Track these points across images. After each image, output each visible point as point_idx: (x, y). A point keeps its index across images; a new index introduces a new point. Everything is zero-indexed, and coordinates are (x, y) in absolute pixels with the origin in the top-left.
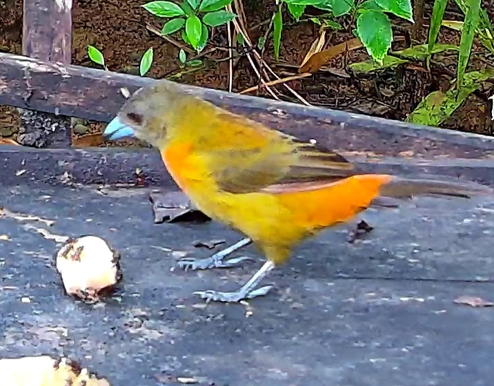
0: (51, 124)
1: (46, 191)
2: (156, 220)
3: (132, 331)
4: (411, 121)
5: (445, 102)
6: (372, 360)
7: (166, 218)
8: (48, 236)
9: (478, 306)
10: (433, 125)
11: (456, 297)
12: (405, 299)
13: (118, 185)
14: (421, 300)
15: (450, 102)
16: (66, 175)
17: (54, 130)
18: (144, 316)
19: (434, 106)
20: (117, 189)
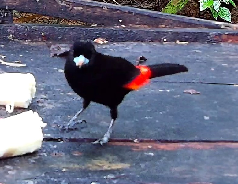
0: (5, 13)
1: (2, 43)
2: (51, 56)
3: (40, 105)
4: (164, 12)
5: (179, 3)
6: (147, 118)
7: (56, 55)
8: (3, 63)
9: (194, 94)
10: (174, 14)
11: (184, 89)
12: (161, 91)
13: (34, 40)
14: (168, 91)
15: (181, 3)
16: (11, 36)
17: (5, 15)
18: (45, 98)
19: (174, 5)
20: (33, 42)
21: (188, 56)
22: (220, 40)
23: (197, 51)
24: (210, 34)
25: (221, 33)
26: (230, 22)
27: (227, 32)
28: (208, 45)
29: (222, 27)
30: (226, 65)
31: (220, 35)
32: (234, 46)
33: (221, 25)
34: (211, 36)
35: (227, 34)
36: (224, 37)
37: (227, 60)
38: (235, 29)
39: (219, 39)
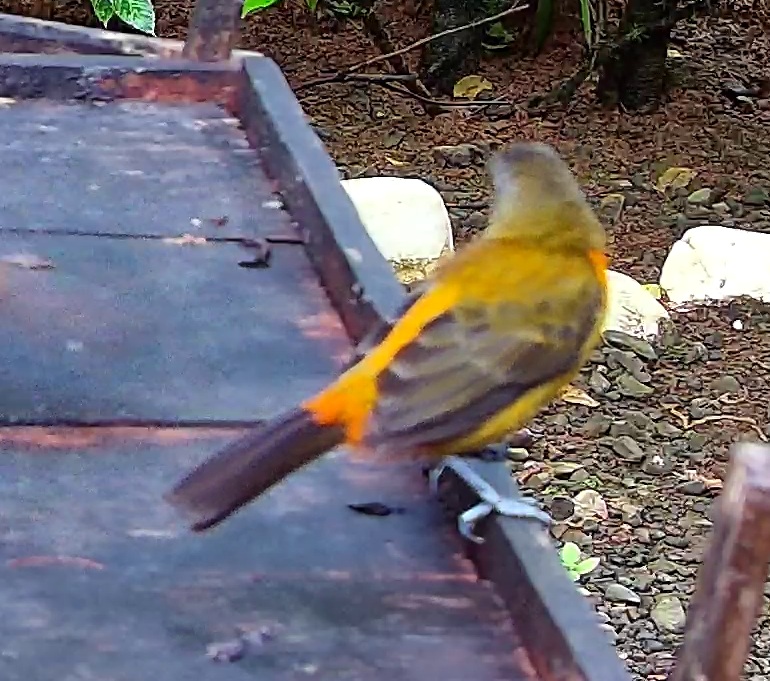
9: (32, 268)
21: (16, 145)
22: (119, 93)
23: (43, 128)
24: (87, 71)
25: (123, 71)
26: (152, 32)
27: (141, 64)
28: (78, 107)
29: (127, 49)
30: (139, 172)
31: (117, 75)
32: (164, 113)
33: (120, 43)
34: (91, 79)
35: (142, 73)
36: (131, 81)
37: (141, 159)
38: (168, 54)
39: (116, 89)
